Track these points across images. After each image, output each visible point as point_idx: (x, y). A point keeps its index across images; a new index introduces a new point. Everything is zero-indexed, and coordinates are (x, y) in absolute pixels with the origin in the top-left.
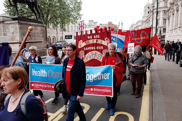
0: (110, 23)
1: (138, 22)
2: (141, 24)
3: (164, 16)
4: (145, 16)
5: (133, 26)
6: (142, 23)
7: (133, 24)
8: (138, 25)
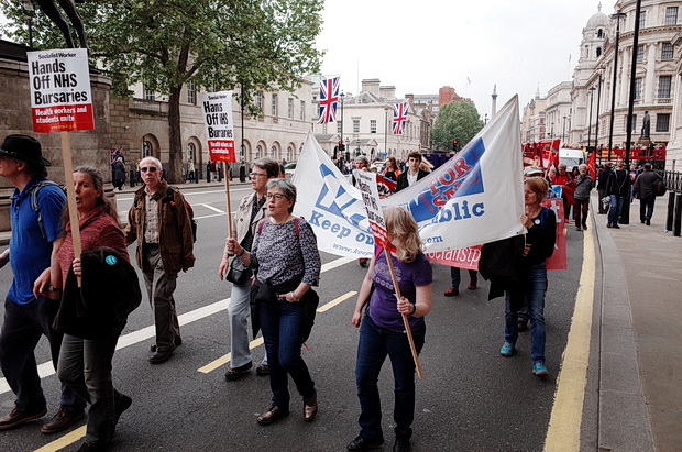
0: (447, 93)
1: (557, 90)
2: (568, 98)
3: (664, 64)
4: (585, 65)
5: (537, 103)
6: (571, 94)
7: (538, 98)
8: (555, 102)
